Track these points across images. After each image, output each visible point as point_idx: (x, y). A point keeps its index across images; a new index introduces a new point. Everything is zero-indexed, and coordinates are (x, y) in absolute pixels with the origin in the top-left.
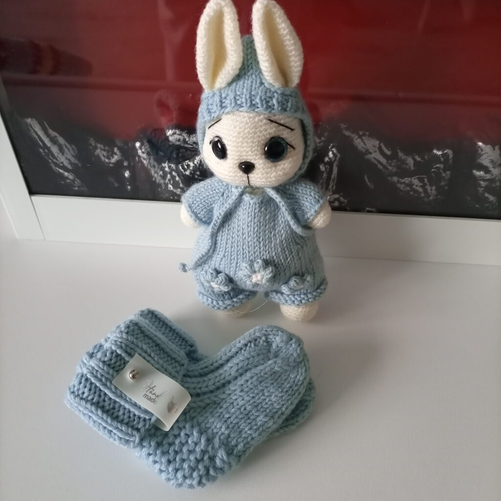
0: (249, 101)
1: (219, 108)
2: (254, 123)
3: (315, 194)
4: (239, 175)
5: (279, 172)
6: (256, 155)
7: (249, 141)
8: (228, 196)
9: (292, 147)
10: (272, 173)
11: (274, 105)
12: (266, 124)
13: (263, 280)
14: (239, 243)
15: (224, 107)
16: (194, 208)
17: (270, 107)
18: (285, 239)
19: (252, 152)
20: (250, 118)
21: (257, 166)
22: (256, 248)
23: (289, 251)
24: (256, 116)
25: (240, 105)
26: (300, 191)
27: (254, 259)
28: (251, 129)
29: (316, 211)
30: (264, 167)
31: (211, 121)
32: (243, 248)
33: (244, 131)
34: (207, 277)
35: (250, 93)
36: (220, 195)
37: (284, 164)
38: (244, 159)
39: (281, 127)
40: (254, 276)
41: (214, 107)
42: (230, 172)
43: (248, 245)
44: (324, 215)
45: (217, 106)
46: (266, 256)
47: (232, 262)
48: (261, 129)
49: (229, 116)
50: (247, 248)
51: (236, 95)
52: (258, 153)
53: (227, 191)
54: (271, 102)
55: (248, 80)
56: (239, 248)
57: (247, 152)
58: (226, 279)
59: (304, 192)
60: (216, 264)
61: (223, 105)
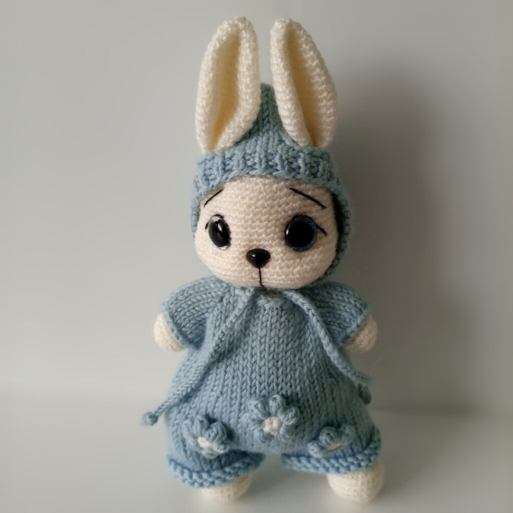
0: (263, 161)
1: (221, 172)
2: (271, 192)
3: (355, 301)
4: (247, 268)
5: (305, 266)
6: (273, 240)
7: (263, 218)
8: (230, 302)
9: (323, 231)
10: (295, 268)
11: (299, 168)
12: (287, 195)
13: (282, 429)
14: (245, 370)
15: (228, 170)
16: (178, 317)
17: (294, 169)
18: (315, 366)
19: (267, 235)
20: (264, 185)
21: (273, 255)
22: (272, 377)
23: (319, 387)
24: (274, 182)
25: (251, 166)
26: (335, 297)
27: (267, 394)
28: (266, 200)
29: (358, 326)
30: (285, 257)
31: (208, 192)
32: (251, 378)
33: (255, 203)
34: (194, 427)
35: (266, 151)
36: (217, 300)
37: (313, 255)
38: (255, 245)
39: (309, 202)
40: (267, 421)
41: (215, 172)
42: (233, 265)
43: (260, 372)
44: (370, 332)
45: (218, 169)
46: (287, 392)
47: (233, 402)
48: (281, 202)
49: (234, 183)
50: (258, 377)
51: (246, 153)
52: (275, 237)
53: (227, 296)
54: (295, 163)
55: (262, 137)
56: (244, 378)
57: (260, 235)
58: (223, 433)
59: (340, 298)
60: (209, 406)
61: (227, 168)
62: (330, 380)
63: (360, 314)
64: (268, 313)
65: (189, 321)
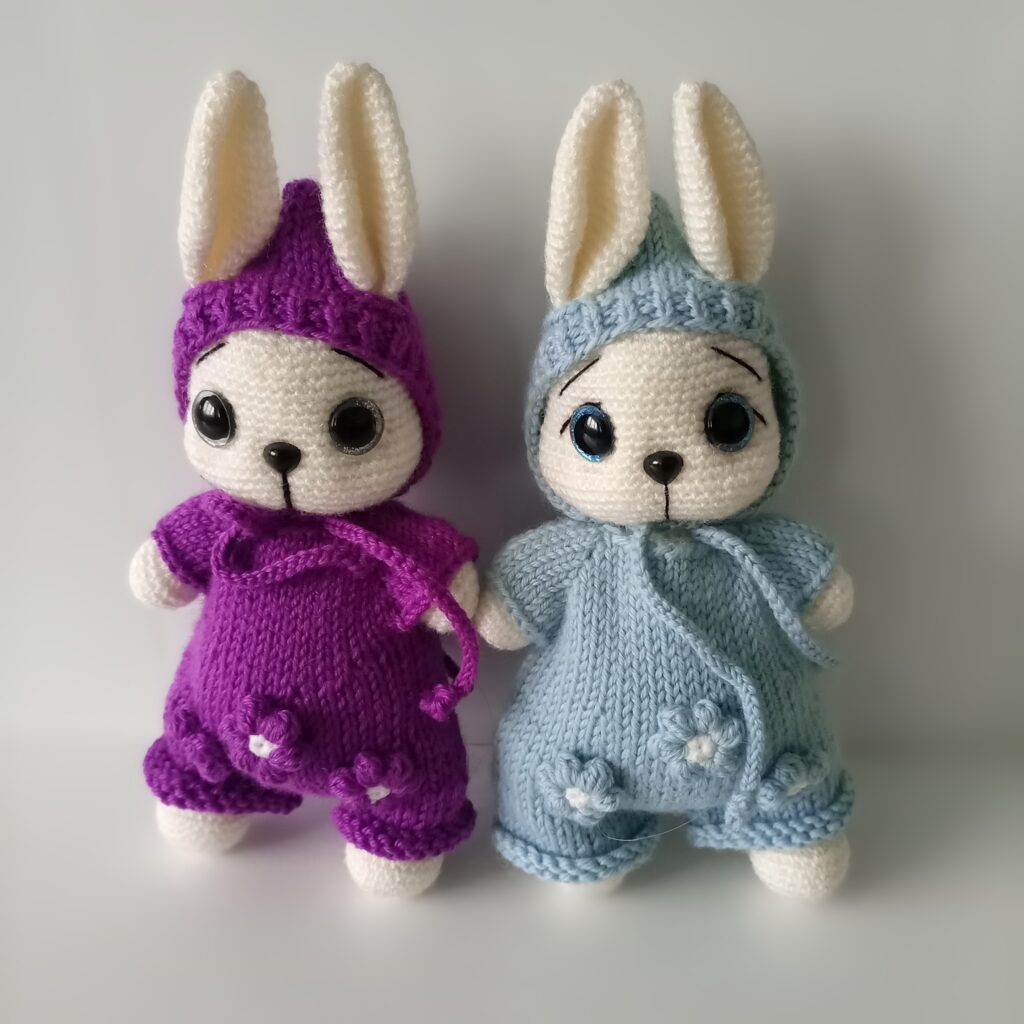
0: (668, 304)
1: (597, 329)
2: (683, 353)
4: (645, 486)
5: (739, 475)
6: (687, 434)
9: (762, 418)
10: (724, 479)
11: (725, 312)
12: (706, 359)
13: (717, 755)
14: (643, 667)
15: (610, 325)
17: (716, 315)
19: (678, 426)
20: (671, 343)
21: (688, 459)
22: (691, 672)
24: (687, 339)
25: (648, 315)
27: (685, 701)
28: (675, 367)
30: (707, 463)
31: (574, 365)
32: (654, 678)
33: (660, 373)
34: (557, 773)
35: (670, 290)
37: (750, 458)
38: (658, 445)
39: (741, 369)
40: (692, 744)
41: (587, 329)
42: (621, 483)
45: (592, 324)
46: (718, 694)
47: (626, 721)
48: (699, 369)
49: (620, 345)
50: (666, 676)
51: (635, 296)
52: (692, 429)
54: (718, 306)
55: (656, 270)
56: (643, 680)
57: (666, 427)
58: (608, 774)
60: (581, 736)
61: (608, 321)
62: (785, 675)
63: (824, 561)
64: (673, 568)
65: (537, 594)
